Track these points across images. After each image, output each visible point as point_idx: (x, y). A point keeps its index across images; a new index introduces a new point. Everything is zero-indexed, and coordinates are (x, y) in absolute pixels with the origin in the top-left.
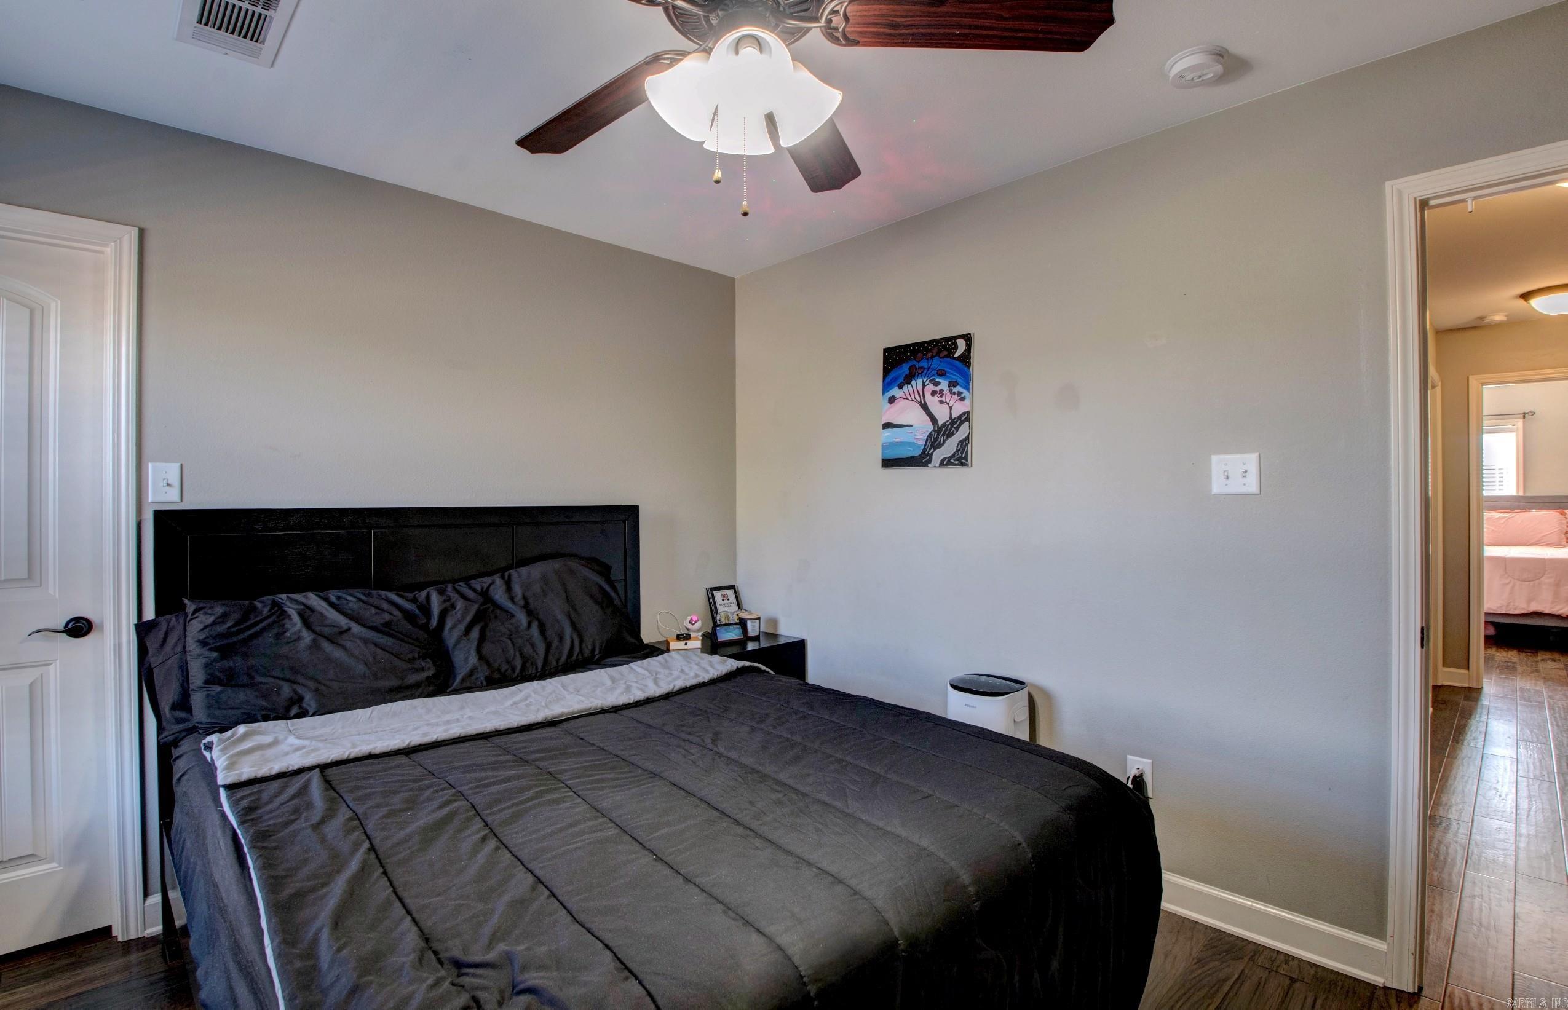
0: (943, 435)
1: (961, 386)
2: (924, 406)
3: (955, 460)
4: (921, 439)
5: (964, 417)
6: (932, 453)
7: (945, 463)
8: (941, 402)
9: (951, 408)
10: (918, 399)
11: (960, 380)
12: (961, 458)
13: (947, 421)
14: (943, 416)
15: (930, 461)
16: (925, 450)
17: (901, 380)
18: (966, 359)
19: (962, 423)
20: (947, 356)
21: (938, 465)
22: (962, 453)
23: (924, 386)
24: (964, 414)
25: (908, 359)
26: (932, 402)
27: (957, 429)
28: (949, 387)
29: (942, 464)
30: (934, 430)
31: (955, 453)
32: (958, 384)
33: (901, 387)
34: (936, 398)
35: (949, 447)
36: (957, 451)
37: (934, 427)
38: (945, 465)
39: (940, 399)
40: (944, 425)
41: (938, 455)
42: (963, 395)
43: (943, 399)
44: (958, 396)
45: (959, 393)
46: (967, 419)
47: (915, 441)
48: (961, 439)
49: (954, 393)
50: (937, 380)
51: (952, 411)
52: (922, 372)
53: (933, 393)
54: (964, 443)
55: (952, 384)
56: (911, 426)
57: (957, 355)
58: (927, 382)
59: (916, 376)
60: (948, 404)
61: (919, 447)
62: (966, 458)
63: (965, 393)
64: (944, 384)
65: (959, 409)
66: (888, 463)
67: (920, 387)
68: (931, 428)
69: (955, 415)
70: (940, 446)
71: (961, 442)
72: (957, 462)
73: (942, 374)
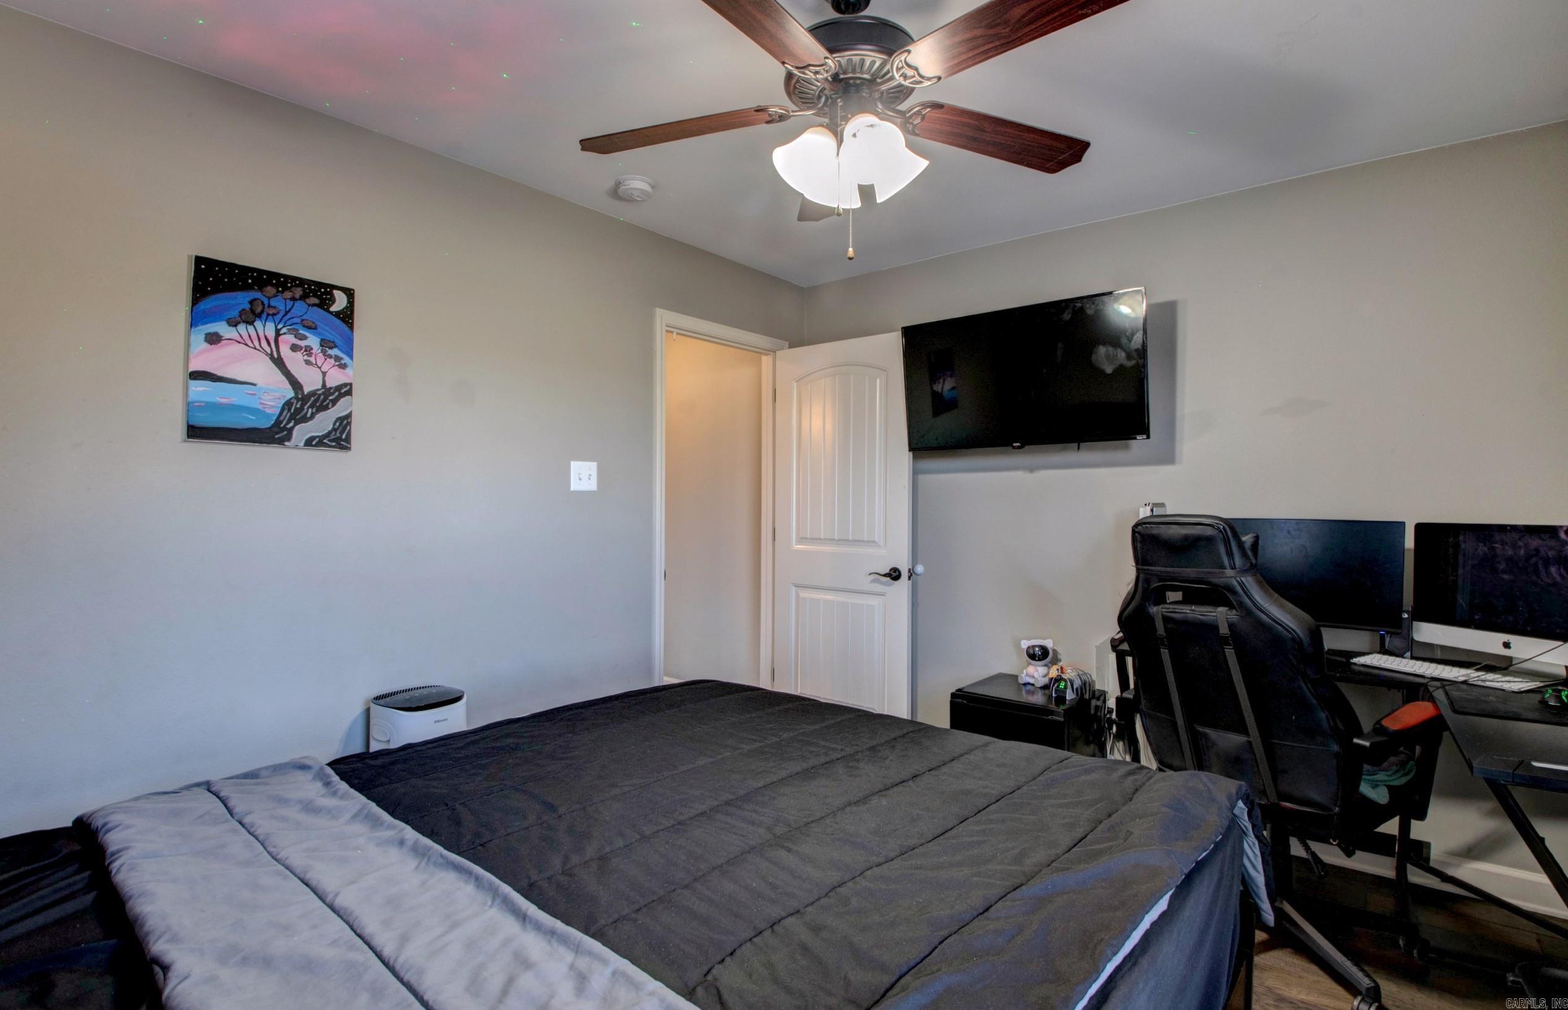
0: (312, 406)
1: (340, 350)
2: (279, 362)
3: (330, 441)
4: (273, 407)
5: (345, 389)
6: (292, 428)
7: (314, 443)
8: (308, 363)
9: (324, 374)
10: (268, 350)
11: (338, 342)
12: (340, 438)
13: (318, 390)
14: (311, 381)
15: (288, 438)
16: (278, 422)
17: (235, 313)
18: (347, 317)
19: (341, 396)
20: (320, 306)
21: (302, 444)
22: (342, 433)
23: (278, 334)
24: (345, 385)
25: (247, 287)
26: (295, 362)
27: (334, 402)
28: (321, 345)
29: (309, 443)
30: (296, 397)
31: (330, 433)
32: (336, 346)
33: (234, 324)
34: (299, 356)
35: (322, 423)
36: (334, 430)
37: (296, 393)
38: (316, 445)
39: (306, 358)
40: (313, 393)
41: (301, 432)
42: (343, 362)
43: (312, 359)
44: (335, 361)
45: (337, 358)
46: (349, 393)
47: (260, 407)
48: (340, 415)
49: (330, 357)
50: (301, 332)
51: (326, 379)
52: (274, 315)
53: (294, 348)
54: (344, 422)
55: (325, 344)
56: (255, 385)
57: (334, 308)
58: (284, 330)
59: (264, 316)
60: (320, 368)
61: (268, 416)
62: (348, 439)
63: (346, 360)
64: (313, 341)
65: (336, 378)
66: (195, 432)
67: (271, 334)
68: (290, 393)
69: (331, 383)
70: (305, 419)
71: (341, 419)
72: (334, 444)
73: (311, 328)
